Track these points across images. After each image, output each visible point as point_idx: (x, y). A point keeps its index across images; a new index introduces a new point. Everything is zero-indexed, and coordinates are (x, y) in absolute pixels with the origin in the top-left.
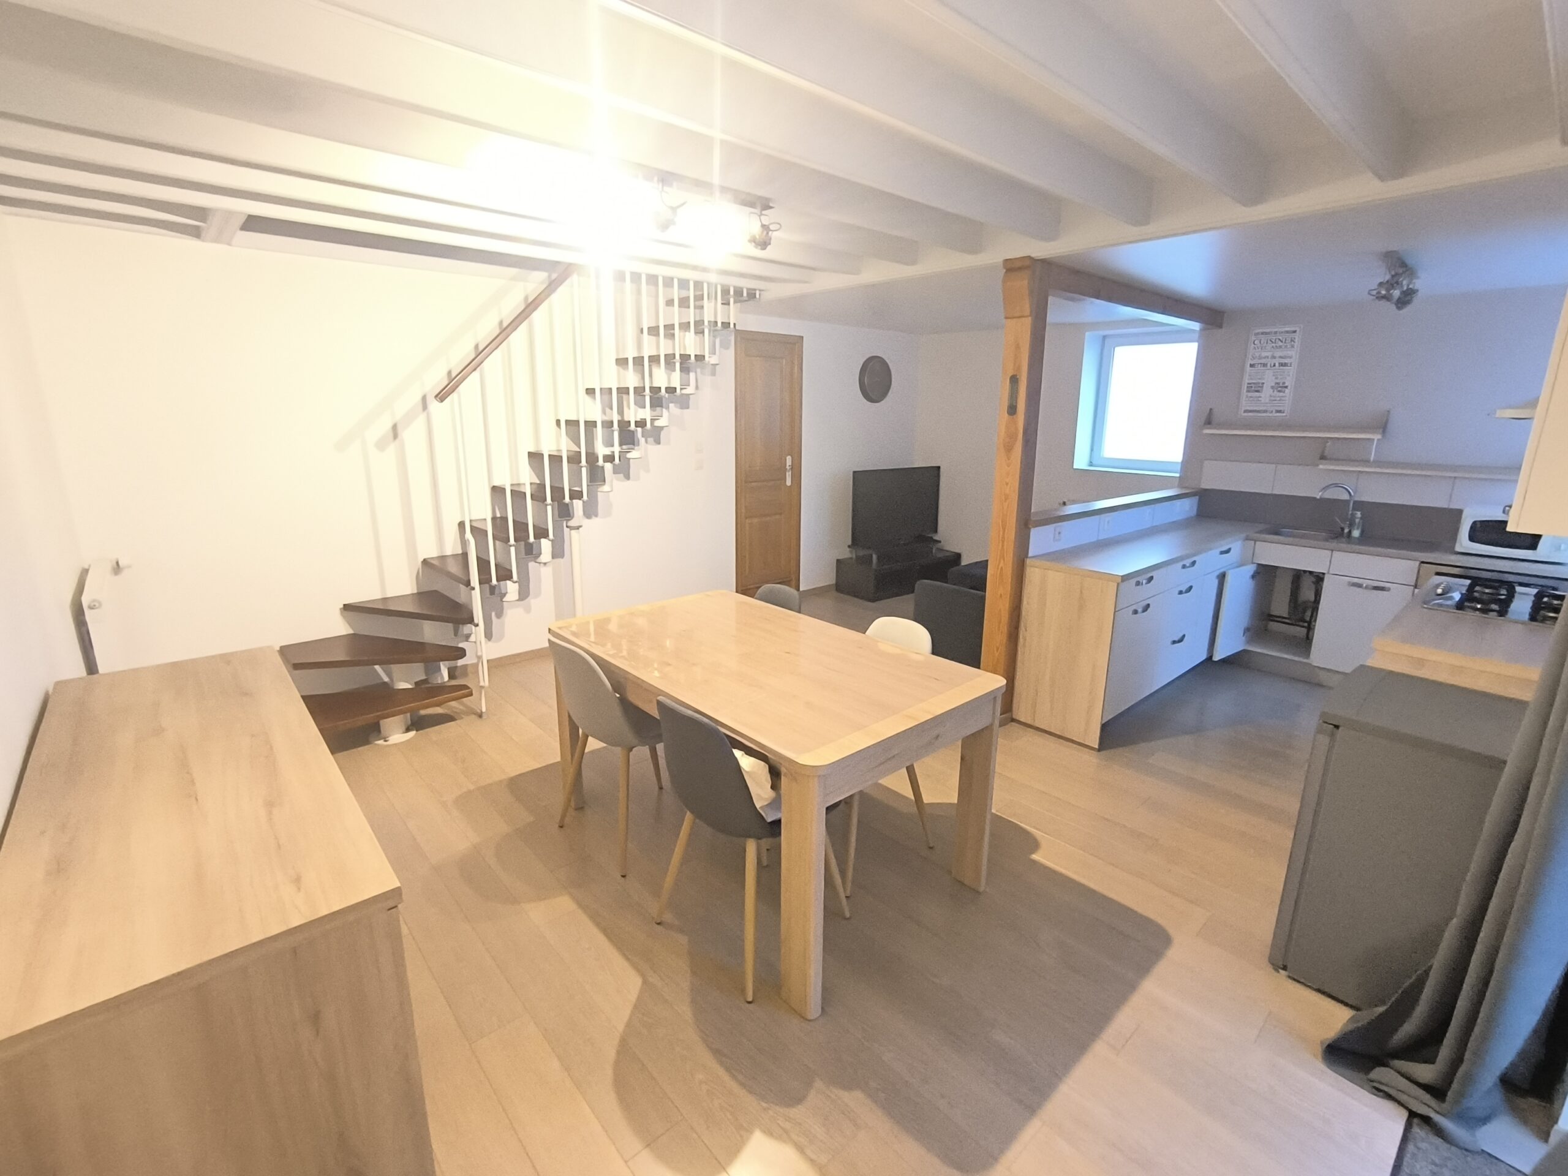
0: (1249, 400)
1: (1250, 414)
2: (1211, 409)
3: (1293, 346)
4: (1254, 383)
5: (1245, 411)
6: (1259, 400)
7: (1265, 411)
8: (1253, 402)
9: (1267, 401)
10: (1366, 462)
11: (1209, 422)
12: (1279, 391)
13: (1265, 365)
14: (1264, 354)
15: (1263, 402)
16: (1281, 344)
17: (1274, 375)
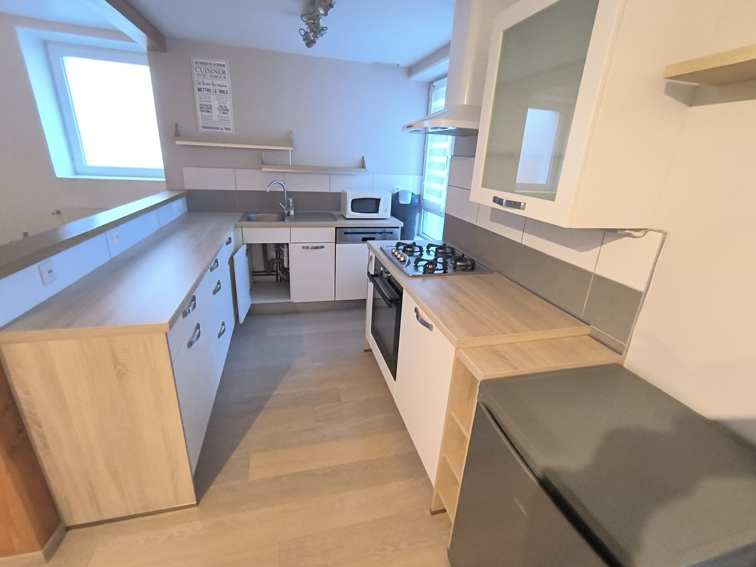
0: (204, 119)
1: (207, 130)
2: (176, 125)
3: (225, 78)
4: (205, 105)
5: (204, 127)
6: (210, 119)
7: (218, 128)
8: (207, 120)
9: (217, 120)
10: (286, 166)
11: (177, 135)
12: (223, 113)
13: (209, 90)
14: (206, 81)
15: (214, 120)
16: (216, 74)
17: (217, 100)
